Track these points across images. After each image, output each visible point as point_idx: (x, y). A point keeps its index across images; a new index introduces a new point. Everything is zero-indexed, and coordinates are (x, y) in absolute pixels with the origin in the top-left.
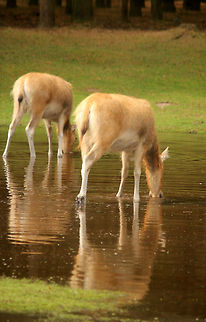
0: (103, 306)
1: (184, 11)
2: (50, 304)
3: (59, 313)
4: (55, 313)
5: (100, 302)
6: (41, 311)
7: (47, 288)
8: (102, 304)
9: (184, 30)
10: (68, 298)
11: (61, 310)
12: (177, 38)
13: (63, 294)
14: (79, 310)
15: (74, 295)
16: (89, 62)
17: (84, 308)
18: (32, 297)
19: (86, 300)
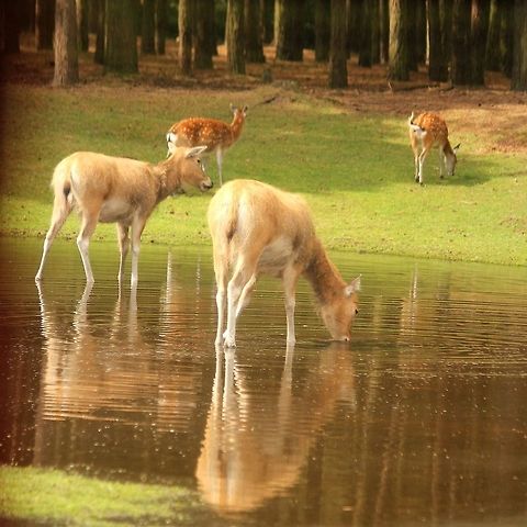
0: (153, 510)
1: (279, 61)
2: (70, 506)
3: (84, 520)
4: (77, 519)
5: (147, 503)
6: (57, 516)
7: (66, 480)
8: (150, 506)
9: (277, 90)
10: (99, 496)
11: (87, 515)
12: (268, 102)
13: (91, 490)
14: (116, 514)
15: (108, 492)
16: (132, 137)
17: (123, 512)
18: (43, 494)
19: (125, 500)
